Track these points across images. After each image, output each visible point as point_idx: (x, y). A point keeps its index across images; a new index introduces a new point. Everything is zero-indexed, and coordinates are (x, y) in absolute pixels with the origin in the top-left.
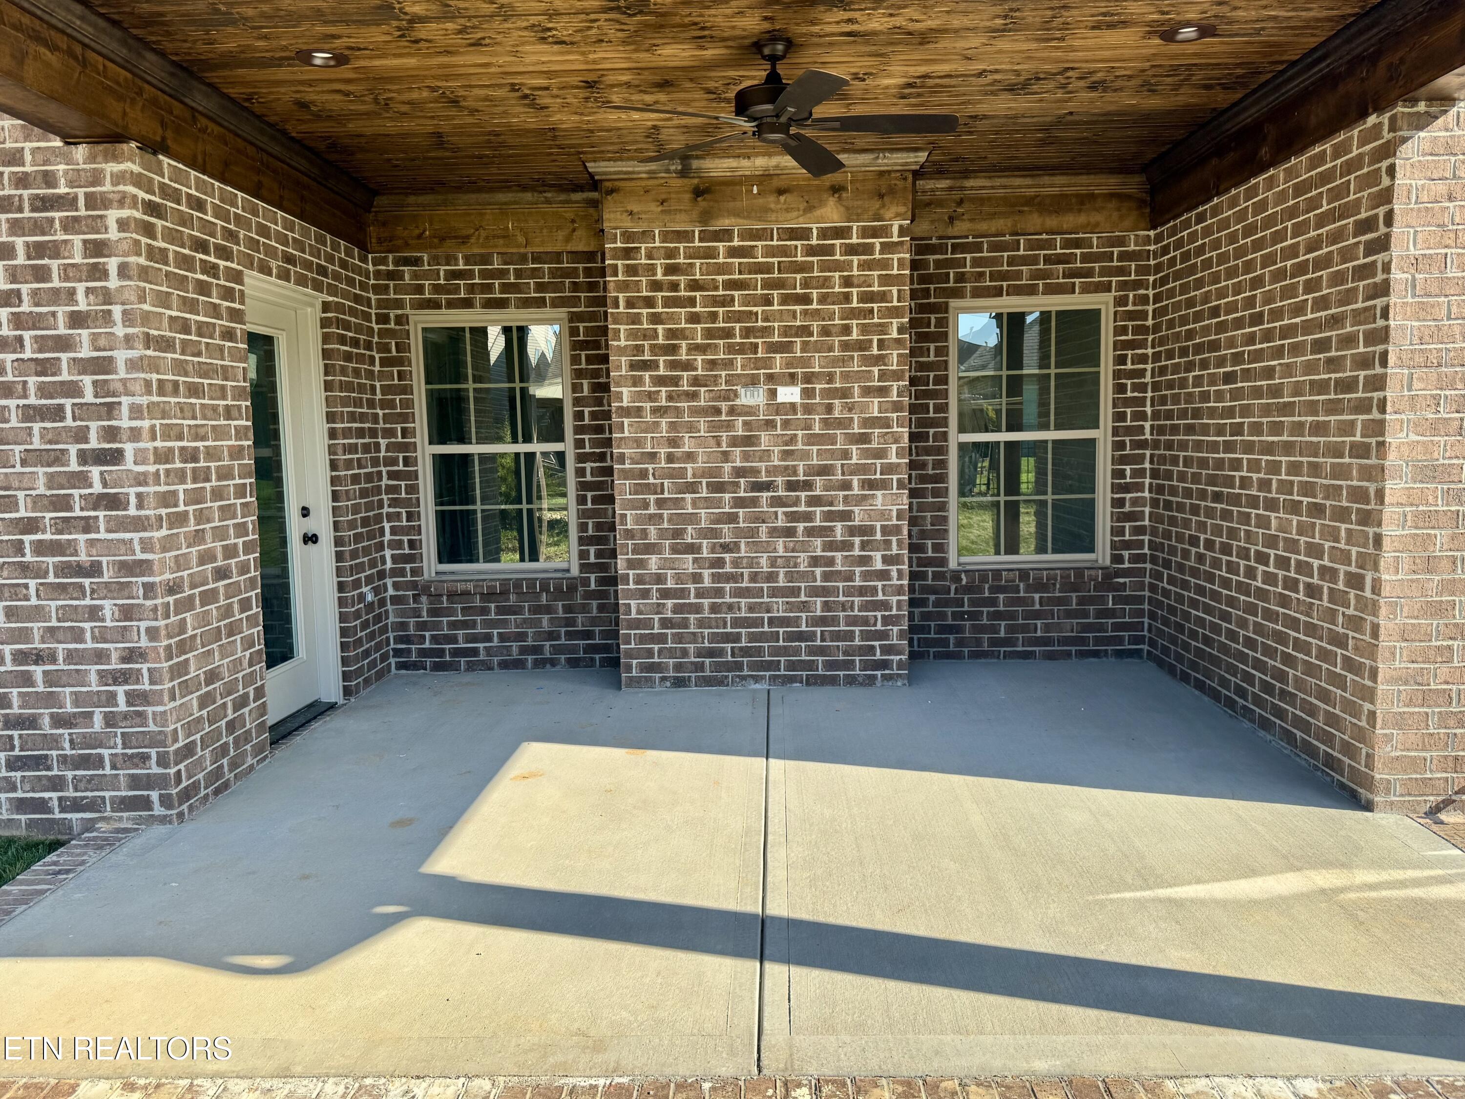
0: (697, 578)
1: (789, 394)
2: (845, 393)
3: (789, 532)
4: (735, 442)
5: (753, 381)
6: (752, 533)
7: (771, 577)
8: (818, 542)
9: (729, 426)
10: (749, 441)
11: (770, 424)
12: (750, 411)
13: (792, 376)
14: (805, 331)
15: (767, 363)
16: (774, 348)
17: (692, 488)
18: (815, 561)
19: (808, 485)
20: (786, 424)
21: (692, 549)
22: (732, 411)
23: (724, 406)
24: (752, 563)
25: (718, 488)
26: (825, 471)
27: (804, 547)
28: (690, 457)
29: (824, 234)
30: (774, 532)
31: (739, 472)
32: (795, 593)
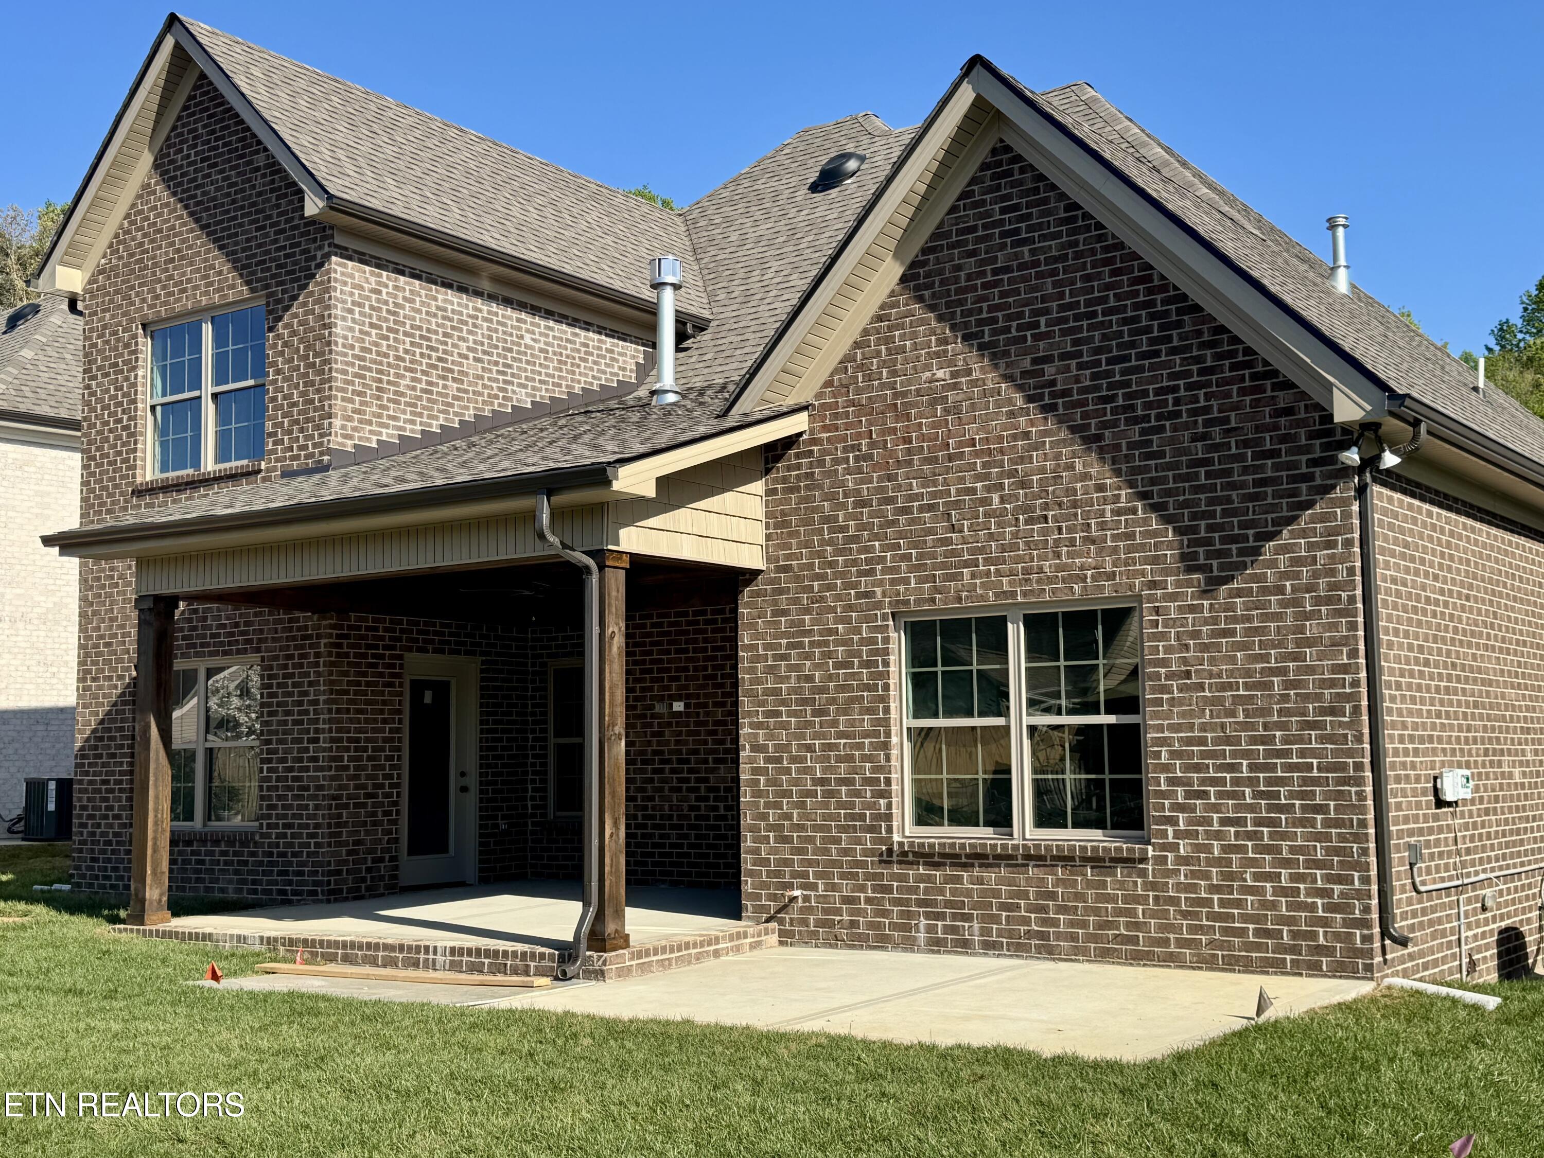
1: (678, 706)
2: (705, 705)
3: (679, 790)
4: (654, 734)
5: (661, 699)
6: (661, 790)
7: (670, 817)
8: (693, 796)
9: (651, 725)
10: (660, 734)
11: (669, 724)
12: (660, 716)
13: (680, 695)
14: (686, 669)
15: (668, 688)
16: (672, 679)
17: (633, 762)
18: (691, 808)
19: (687, 761)
20: (678, 724)
21: (634, 799)
22: (653, 716)
23: (648, 713)
24: (661, 808)
25: (644, 762)
26: (696, 752)
27: (685, 799)
28: (633, 743)
29: (695, 614)
30: (672, 789)
31: (655, 753)
32: (680, 827)
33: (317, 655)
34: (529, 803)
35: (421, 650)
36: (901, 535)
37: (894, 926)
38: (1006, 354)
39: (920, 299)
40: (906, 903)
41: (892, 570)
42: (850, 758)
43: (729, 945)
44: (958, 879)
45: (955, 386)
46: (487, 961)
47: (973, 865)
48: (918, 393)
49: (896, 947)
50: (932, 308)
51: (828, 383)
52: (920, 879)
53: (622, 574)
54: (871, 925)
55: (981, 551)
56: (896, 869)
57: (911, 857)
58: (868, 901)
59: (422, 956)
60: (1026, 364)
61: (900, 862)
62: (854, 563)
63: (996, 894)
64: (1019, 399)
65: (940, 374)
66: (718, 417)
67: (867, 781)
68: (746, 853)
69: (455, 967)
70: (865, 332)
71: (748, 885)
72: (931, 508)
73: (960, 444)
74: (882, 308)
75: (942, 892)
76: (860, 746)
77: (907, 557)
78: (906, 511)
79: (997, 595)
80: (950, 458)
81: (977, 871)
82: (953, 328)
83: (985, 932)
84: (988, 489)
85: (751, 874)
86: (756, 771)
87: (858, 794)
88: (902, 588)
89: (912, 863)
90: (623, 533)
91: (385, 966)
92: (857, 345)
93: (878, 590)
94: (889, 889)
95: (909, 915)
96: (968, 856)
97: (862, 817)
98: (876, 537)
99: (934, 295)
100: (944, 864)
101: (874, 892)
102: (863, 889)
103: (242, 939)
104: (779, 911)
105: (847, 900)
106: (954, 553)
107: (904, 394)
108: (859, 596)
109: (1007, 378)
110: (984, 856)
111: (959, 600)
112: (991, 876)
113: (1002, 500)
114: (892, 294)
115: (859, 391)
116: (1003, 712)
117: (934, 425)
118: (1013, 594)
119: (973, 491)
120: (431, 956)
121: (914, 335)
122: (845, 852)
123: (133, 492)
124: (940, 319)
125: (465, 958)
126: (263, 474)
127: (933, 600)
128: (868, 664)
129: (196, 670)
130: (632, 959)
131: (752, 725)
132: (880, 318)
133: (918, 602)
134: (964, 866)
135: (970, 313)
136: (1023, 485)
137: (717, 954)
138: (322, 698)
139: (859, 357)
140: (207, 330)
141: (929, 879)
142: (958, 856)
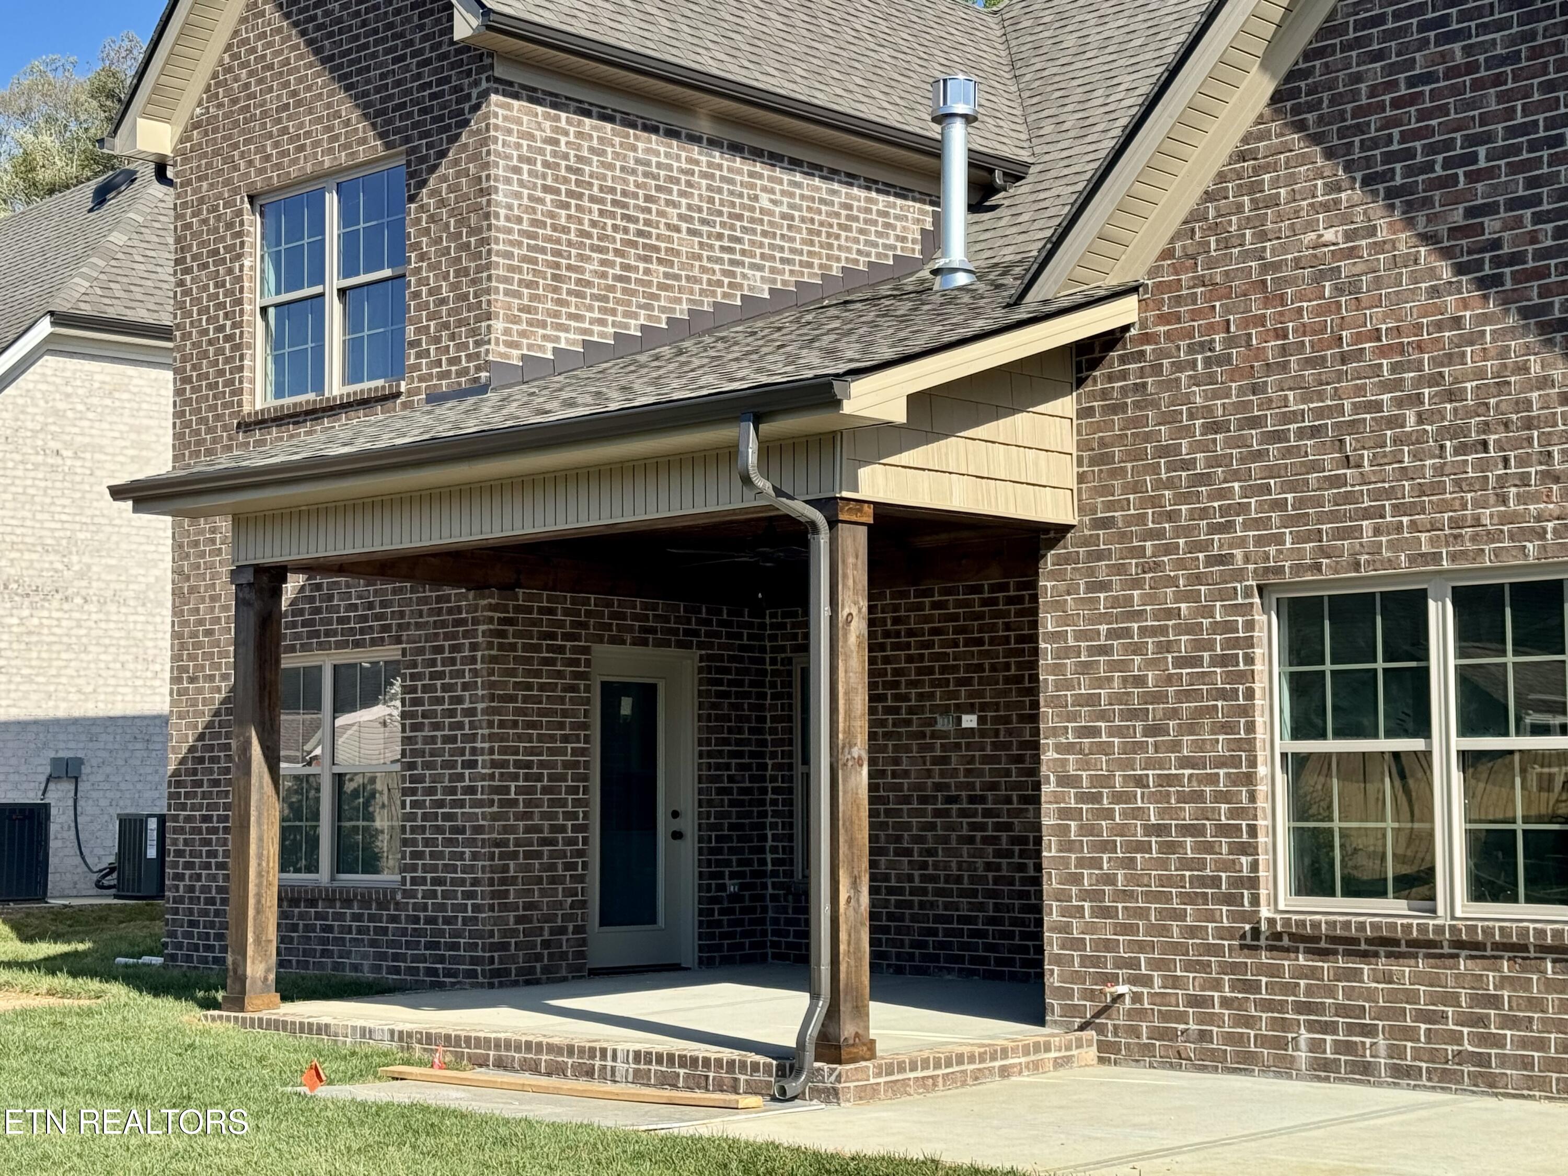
0: (910, 878)
1: (969, 721)
2: (1007, 720)
3: (971, 840)
4: (936, 761)
5: (945, 711)
6: (946, 840)
7: (959, 880)
8: (990, 849)
9: (931, 747)
10: (945, 760)
11: (957, 746)
12: (944, 735)
13: (972, 705)
14: (980, 668)
15: (955, 695)
16: (961, 682)
17: (907, 800)
18: (989, 867)
19: (982, 800)
20: (969, 746)
21: (908, 852)
22: (934, 735)
23: (928, 730)
24: (947, 866)
25: (923, 800)
26: (994, 787)
27: (979, 854)
28: (906, 774)
29: (993, 589)
30: (962, 840)
31: (938, 787)
32: (975, 894)
33: (474, 647)
34: (769, 857)
35: (613, 641)
36: (1272, 472)
37: (1262, 1040)
38: (1427, 202)
39: (1300, 126)
40: (1281, 1006)
41: (1257, 523)
42: (1198, 797)
43: (1023, 1060)
44: (1356, 975)
45: (1351, 253)
46: (682, 1071)
47: (1376, 955)
48: (1298, 264)
49: (1265, 1070)
50: (1316, 139)
51: (1167, 253)
52: (1301, 973)
53: (862, 534)
54: (1230, 1038)
55: (1389, 494)
56: (1264, 958)
57: (1286, 942)
58: (1225, 1002)
59: (598, 1063)
60: (1457, 216)
61: (1271, 948)
62: (1204, 513)
63: (1412, 997)
64: (1445, 272)
65: (1329, 235)
66: (1008, 306)
67: (1222, 830)
68: (1052, 930)
69: (640, 1078)
70: (1221, 177)
71: (1054, 977)
72: (1315, 432)
73: (1358, 338)
74: (1245, 140)
75: (1331, 992)
76: (1213, 779)
77: (1280, 505)
78: (1278, 436)
79: (1412, 560)
80: (1344, 359)
81: (1382, 964)
82: (1349, 167)
83: (1395, 1052)
84: (1399, 403)
85: (1058, 960)
86: (1065, 813)
87: (1209, 848)
88: (1272, 550)
89: (1287, 950)
90: (864, 473)
91: (549, 1074)
92: (1209, 196)
93: (1238, 553)
94: (1254, 987)
95: (1284, 1025)
96: (1369, 941)
97: (1215, 882)
98: (1235, 476)
99: (1321, 120)
100: (1335, 953)
101: (1233, 989)
102: (1217, 985)
103: (366, 1033)
104: (1098, 1015)
105: (1194, 1001)
106: (1349, 498)
107: (1277, 267)
108: (1212, 561)
109: (1427, 238)
110: (1395, 942)
111: (1357, 566)
112: (1404, 970)
113: (1420, 420)
114: (1260, 120)
115: (1211, 264)
116: (1422, 728)
117: (1320, 311)
118: (1437, 557)
119: (1377, 406)
120: (610, 1063)
121: (1291, 180)
122: (1192, 932)
123: (239, 425)
124: (1329, 154)
125: (654, 1067)
126: (403, 398)
127: (1317, 567)
128: (1223, 661)
129: (319, 668)
130: (879, 1075)
131: (1059, 748)
132: (1242, 157)
133: (1297, 569)
134: (1364, 955)
135: (1375, 143)
136: (1451, 396)
137: (1005, 1072)
138: (480, 706)
139: (1211, 213)
140: (332, 202)
141: (1313, 973)
142: (1355, 941)
